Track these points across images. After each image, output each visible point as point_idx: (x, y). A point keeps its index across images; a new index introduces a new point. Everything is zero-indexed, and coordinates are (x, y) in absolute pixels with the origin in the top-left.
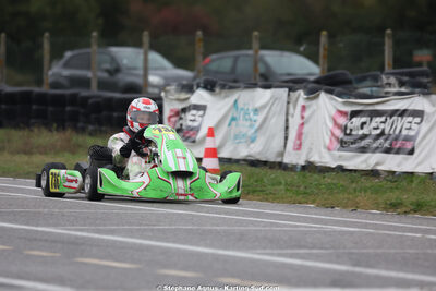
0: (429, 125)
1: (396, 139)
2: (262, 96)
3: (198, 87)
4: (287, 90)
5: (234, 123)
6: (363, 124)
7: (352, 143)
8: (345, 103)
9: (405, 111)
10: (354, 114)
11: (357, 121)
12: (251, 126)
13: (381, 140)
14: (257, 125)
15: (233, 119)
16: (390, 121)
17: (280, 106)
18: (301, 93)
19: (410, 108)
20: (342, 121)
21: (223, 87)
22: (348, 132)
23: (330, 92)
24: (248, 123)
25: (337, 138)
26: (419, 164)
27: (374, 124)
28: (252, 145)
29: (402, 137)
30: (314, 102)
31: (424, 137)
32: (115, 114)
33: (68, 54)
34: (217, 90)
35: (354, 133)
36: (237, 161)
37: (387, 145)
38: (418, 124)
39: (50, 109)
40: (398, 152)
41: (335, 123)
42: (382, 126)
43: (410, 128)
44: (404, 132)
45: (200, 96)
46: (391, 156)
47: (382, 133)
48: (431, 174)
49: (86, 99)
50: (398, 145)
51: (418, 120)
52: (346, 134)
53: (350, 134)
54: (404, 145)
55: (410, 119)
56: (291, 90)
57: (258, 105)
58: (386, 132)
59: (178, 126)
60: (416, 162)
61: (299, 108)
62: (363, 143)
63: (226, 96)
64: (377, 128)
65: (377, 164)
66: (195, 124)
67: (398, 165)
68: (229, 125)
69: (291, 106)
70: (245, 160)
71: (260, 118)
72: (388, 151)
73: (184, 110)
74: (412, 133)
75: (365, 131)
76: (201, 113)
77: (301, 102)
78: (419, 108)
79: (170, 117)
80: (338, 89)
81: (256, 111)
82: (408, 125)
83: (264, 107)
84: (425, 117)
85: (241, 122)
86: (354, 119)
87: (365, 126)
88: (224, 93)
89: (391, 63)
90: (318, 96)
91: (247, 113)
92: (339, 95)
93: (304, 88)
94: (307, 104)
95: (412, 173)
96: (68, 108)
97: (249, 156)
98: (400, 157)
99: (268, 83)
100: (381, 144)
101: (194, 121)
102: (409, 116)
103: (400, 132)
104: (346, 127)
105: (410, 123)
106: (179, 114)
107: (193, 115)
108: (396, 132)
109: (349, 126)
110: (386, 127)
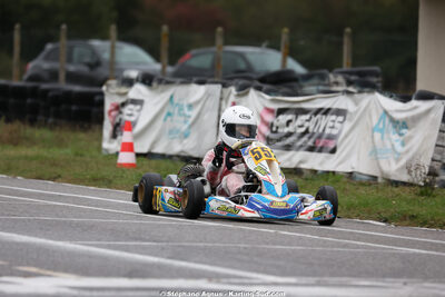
0: (352, 124)
1: (320, 137)
2: (197, 92)
3: (137, 80)
4: (220, 86)
5: (169, 119)
6: (289, 122)
7: (279, 140)
8: (273, 100)
9: (329, 109)
10: (281, 112)
11: (283, 118)
12: (185, 122)
13: (305, 138)
14: (191, 120)
15: (169, 114)
16: (314, 119)
17: (213, 103)
18: (233, 90)
19: (335, 107)
20: (269, 118)
21: (160, 81)
22: (274, 129)
23: (259, 89)
24: (182, 119)
25: (264, 136)
26: (340, 163)
27: (299, 122)
28: (185, 141)
29: (325, 136)
30: (243, 99)
31: (346, 136)
32: (74, 108)
33: (49, 46)
34: (155, 84)
35: (280, 130)
36: (171, 157)
37: (310, 143)
38: (341, 123)
39: (12, 101)
40: (320, 151)
41: (263, 121)
42: (307, 124)
43: (333, 127)
44: (328, 131)
45: (138, 91)
46: (314, 154)
47: (307, 131)
48: (351, 173)
49: (47, 91)
50: (320, 144)
51: (341, 118)
52: (272, 132)
53: (276, 132)
54: (326, 143)
55: (334, 117)
56: (224, 86)
57: (192, 100)
58: (311, 130)
59: (117, 120)
60: (338, 161)
62: (289, 141)
63: (162, 91)
64: (301, 126)
65: (301, 162)
66: (132, 119)
67: (321, 164)
68: (165, 120)
69: (224, 102)
70: (178, 156)
71: (193, 114)
72: (311, 149)
73: (123, 105)
74: (334, 132)
75: (290, 129)
76: (138, 107)
77: (232, 99)
78: (342, 107)
79: (110, 111)
80: (265, 87)
81: (190, 107)
82: (331, 124)
83: (198, 102)
84: (348, 116)
85: (176, 117)
86: (281, 117)
87: (291, 124)
88: (161, 87)
89: (350, 62)
90: (247, 94)
91: (181, 109)
92: (268, 92)
93: (236, 85)
94: (237, 100)
95: (334, 172)
96: (29, 101)
97: (182, 151)
98: (323, 156)
99: (202, 78)
100: (305, 142)
101: (131, 115)
102: (332, 114)
103: (324, 130)
104: (272, 125)
105: (334, 121)
106: (119, 108)
107: (131, 110)
108: (321, 130)
109: (276, 123)
110: (311, 125)
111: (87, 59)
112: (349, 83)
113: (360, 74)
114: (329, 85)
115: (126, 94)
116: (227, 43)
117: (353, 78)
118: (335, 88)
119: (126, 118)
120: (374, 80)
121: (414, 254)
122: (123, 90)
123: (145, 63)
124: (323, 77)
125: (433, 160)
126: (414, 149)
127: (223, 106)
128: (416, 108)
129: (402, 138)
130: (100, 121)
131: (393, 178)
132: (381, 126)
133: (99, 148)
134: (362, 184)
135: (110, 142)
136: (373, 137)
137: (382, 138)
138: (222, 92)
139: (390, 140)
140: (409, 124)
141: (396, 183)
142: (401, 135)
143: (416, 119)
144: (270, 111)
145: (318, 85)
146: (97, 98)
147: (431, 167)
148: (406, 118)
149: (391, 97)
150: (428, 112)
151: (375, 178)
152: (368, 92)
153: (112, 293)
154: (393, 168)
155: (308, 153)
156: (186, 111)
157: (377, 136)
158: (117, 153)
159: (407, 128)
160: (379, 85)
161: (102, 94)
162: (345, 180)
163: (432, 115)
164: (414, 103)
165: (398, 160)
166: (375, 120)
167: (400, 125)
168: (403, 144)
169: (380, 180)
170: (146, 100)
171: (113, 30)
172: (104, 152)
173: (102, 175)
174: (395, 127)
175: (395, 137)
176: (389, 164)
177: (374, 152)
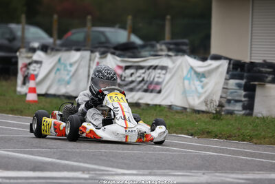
0: (171, 75)
2: (75, 56)
3: (38, 49)
4: (89, 52)
5: (58, 73)
6: (132, 74)
7: (126, 85)
8: (122, 61)
9: (157, 66)
10: (127, 68)
11: (129, 72)
12: (68, 74)
13: (142, 84)
14: (71, 74)
16: (148, 72)
17: (85, 63)
18: (97, 54)
19: (160, 64)
20: (120, 72)
21: (53, 49)
22: (123, 78)
23: (113, 54)
24: (66, 73)
26: (164, 99)
27: (138, 74)
28: (68, 86)
29: (154, 83)
30: (104, 60)
31: (167, 83)
34: (49, 51)
35: (127, 79)
36: (59, 96)
37: (145, 87)
38: (164, 74)
40: (152, 92)
42: (143, 75)
43: (159, 77)
44: (156, 80)
45: (39, 55)
46: (148, 94)
47: (143, 80)
48: (170, 106)
50: (151, 87)
51: (164, 72)
52: (122, 80)
53: (124, 80)
54: (155, 87)
55: (159, 71)
56: (92, 52)
57: (73, 60)
58: (145, 79)
59: (26, 74)
60: (162, 98)
61: (95, 64)
62: (132, 86)
63: (54, 55)
64: (139, 77)
65: (139, 99)
66: (35, 73)
67: (152, 100)
68: (56, 73)
69: (92, 62)
70: (64, 96)
71: (73, 69)
72: (146, 91)
73: (30, 64)
74: (160, 80)
75: (133, 78)
76: (39, 65)
77: (97, 60)
78: (165, 64)
80: (118, 52)
81: (71, 65)
82: (158, 75)
83: (75, 62)
84: (168, 70)
85: (62, 72)
86: (127, 71)
87: (133, 76)
88: (53, 53)
89: (170, 36)
90: (106, 57)
91: (65, 66)
92: (119, 56)
93: (99, 51)
94: (100, 61)
95: (160, 105)
97: (66, 93)
98: (153, 95)
99: (78, 47)
100: (142, 87)
101: (34, 70)
102: (159, 69)
103: (154, 79)
104: (121, 76)
105: (160, 73)
106: (27, 66)
107: (35, 67)
108: (152, 79)
109: (124, 75)
110: (146, 76)
111: (8, 36)
112: (169, 50)
113: (176, 44)
114: (157, 51)
115: (31, 57)
116: (94, 25)
117: (172, 47)
118: (160, 53)
119: (31, 72)
120: (184, 48)
121: (210, 155)
122: (30, 55)
123: (43, 38)
124: (153, 46)
125: (221, 97)
126: (209, 91)
127: (91, 65)
128: (210, 65)
129: (202, 84)
130: (15, 74)
131: (197, 108)
132: (189, 76)
133: (15, 91)
134: (177, 112)
135: (22, 87)
136: (183, 83)
137: (190, 84)
138: (91, 56)
139: (194, 85)
140: (206, 75)
141: (199, 112)
142: (201, 82)
143: (210, 72)
144: (120, 67)
145: (150, 51)
146: (14, 60)
147: (220, 102)
148: (205, 72)
149: (195, 58)
150: (218, 67)
151: (185, 109)
152: (181, 55)
153: (23, 181)
154: (196, 102)
155: (144, 93)
156: (68, 67)
157: (186, 82)
158: (26, 94)
159: (205, 77)
160: (188, 51)
161: (17, 58)
162: (167, 110)
163: (220, 70)
164: (209, 62)
165: (199, 97)
166: (185, 72)
167: (201, 76)
168: (203, 87)
169: (188, 110)
170: (44, 61)
171: (23, 18)
172: (18, 94)
173: (17, 107)
174: (198, 77)
175: (197, 83)
176: (194, 99)
177: (185, 93)
